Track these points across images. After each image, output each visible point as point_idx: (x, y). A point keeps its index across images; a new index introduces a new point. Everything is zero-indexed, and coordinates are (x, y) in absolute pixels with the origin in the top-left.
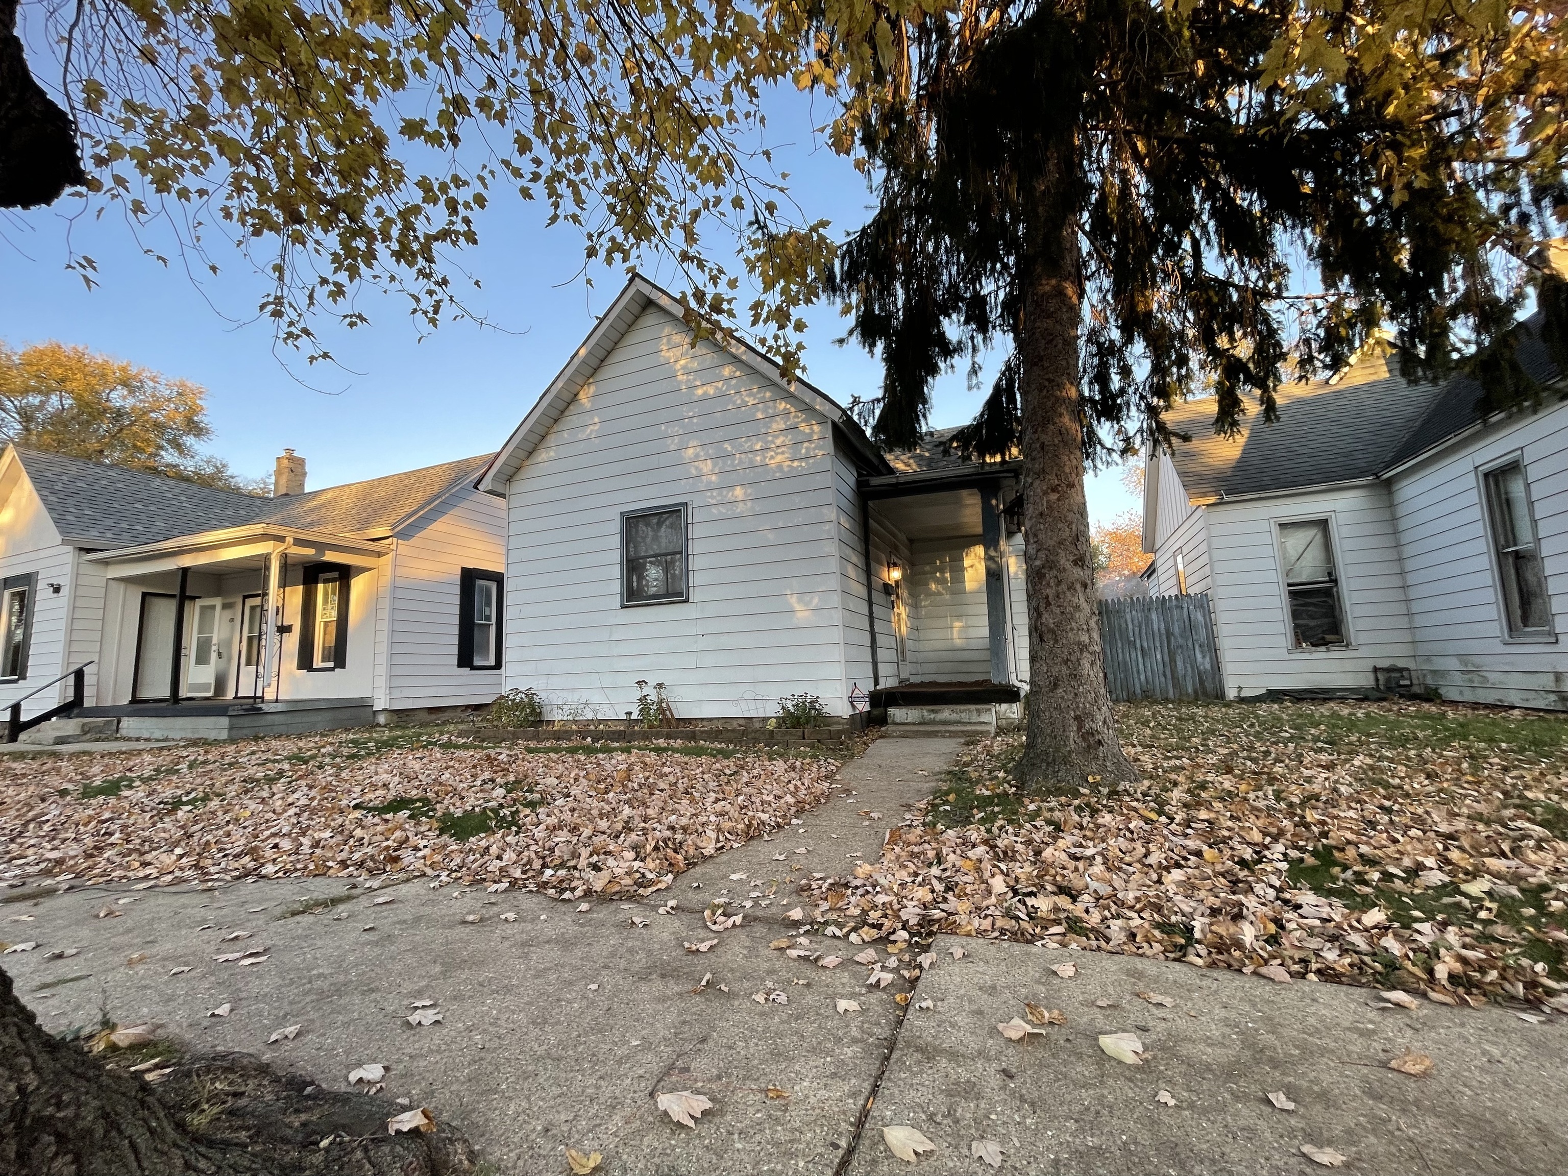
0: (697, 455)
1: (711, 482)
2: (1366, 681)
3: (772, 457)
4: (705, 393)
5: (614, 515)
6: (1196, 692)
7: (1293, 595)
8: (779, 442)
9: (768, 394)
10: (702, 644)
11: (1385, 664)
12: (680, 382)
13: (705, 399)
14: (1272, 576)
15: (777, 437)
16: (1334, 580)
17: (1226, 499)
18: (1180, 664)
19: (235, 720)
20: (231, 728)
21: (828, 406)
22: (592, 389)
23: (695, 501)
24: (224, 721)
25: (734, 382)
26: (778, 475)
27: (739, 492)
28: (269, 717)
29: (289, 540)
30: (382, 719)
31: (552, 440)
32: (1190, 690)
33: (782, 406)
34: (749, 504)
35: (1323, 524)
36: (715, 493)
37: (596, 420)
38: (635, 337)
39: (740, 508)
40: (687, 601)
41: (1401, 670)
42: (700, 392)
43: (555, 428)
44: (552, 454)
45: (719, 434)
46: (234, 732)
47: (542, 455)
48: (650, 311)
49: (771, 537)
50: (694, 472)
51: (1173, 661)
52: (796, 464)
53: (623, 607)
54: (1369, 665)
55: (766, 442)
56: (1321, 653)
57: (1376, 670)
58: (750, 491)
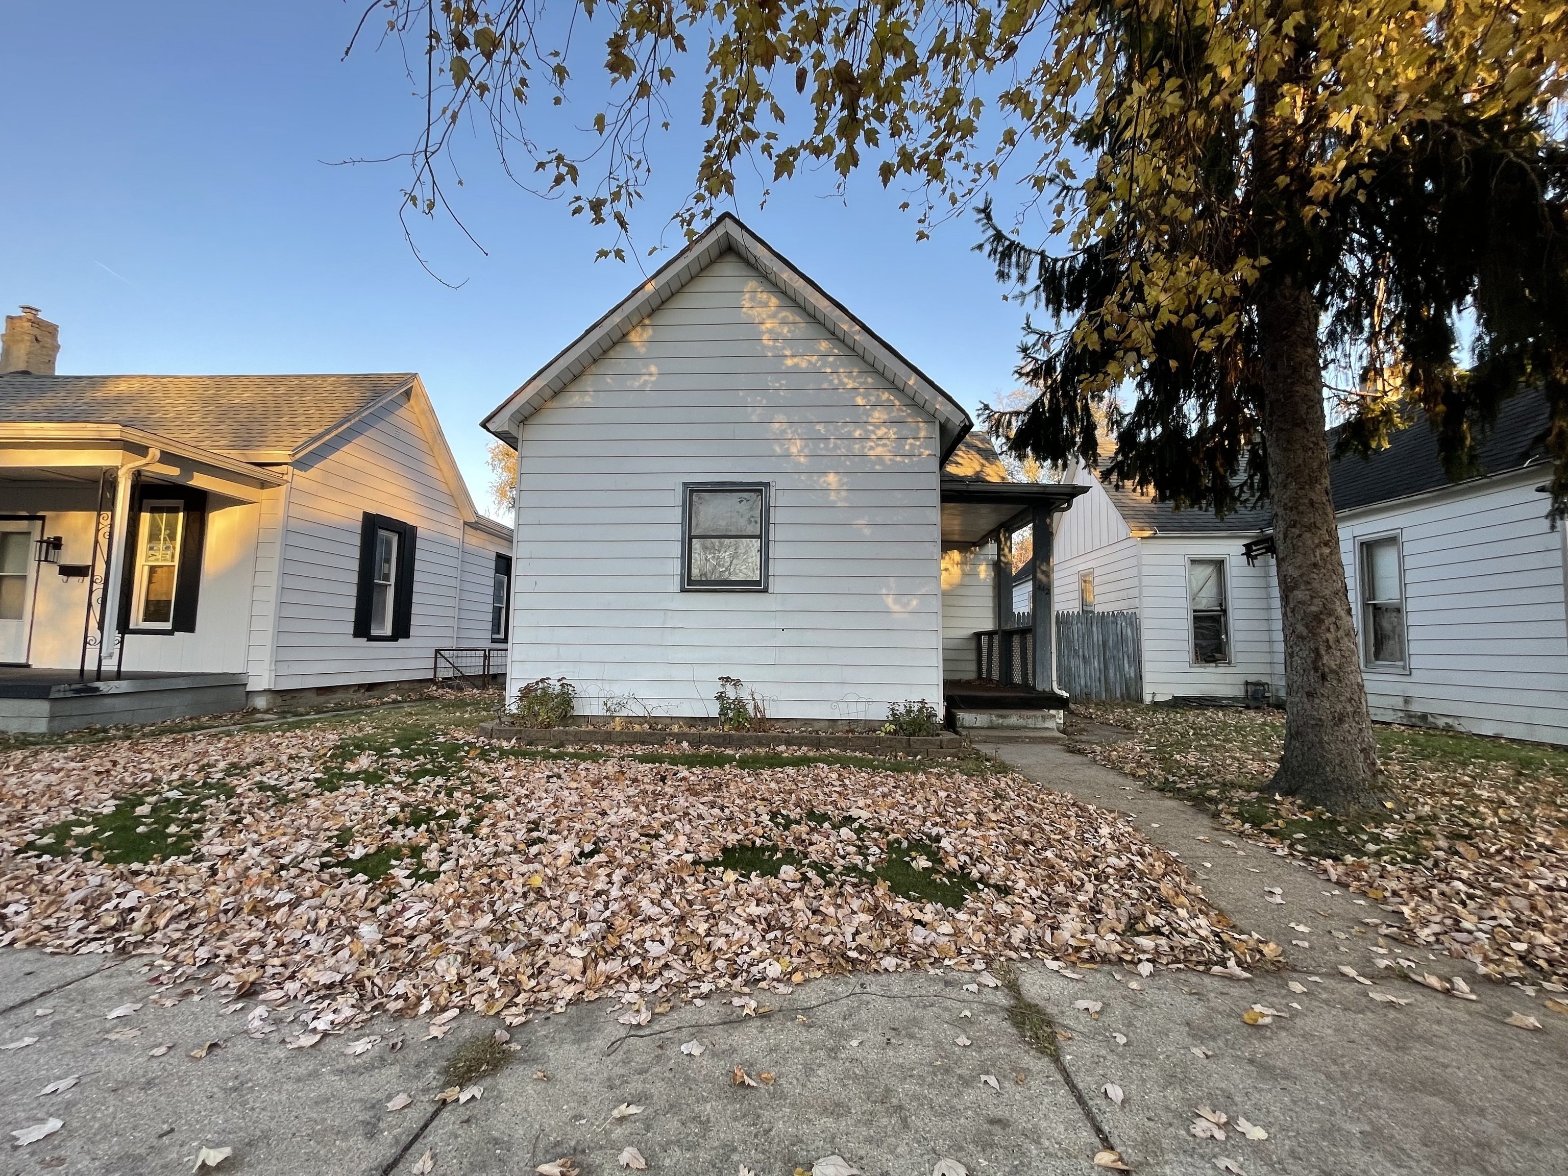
0: (784, 431)
1: (799, 463)
2: (1239, 692)
3: (872, 448)
4: (796, 365)
5: (676, 483)
6: (1122, 696)
7: (1196, 618)
8: (880, 433)
9: (870, 380)
10: (782, 639)
11: (1252, 679)
12: (764, 347)
13: (795, 372)
14: (1183, 603)
15: (878, 427)
16: (1224, 611)
17: (1159, 534)
18: (1111, 671)
19: (59, 705)
20: (52, 717)
21: (950, 407)
22: (648, 333)
23: (778, 482)
24: (42, 707)
25: (831, 359)
26: (878, 468)
27: (832, 478)
28: (107, 701)
29: (154, 453)
30: (261, 703)
31: (588, 382)
32: (1118, 695)
33: (885, 396)
34: (844, 494)
35: (1219, 564)
36: (803, 477)
37: (653, 369)
38: (707, 284)
39: (833, 496)
40: (765, 591)
41: (1263, 684)
42: (789, 362)
43: (594, 369)
44: (588, 399)
45: (811, 415)
46: (56, 723)
47: (574, 399)
48: (731, 258)
49: (867, 531)
50: (778, 450)
51: (1106, 667)
52: (898, 459)
53: (683, 590)
54: (1241, 679)
55: (867, 431)
56: (1211, 668)
57: (1247, 683)
58: (845, 480)
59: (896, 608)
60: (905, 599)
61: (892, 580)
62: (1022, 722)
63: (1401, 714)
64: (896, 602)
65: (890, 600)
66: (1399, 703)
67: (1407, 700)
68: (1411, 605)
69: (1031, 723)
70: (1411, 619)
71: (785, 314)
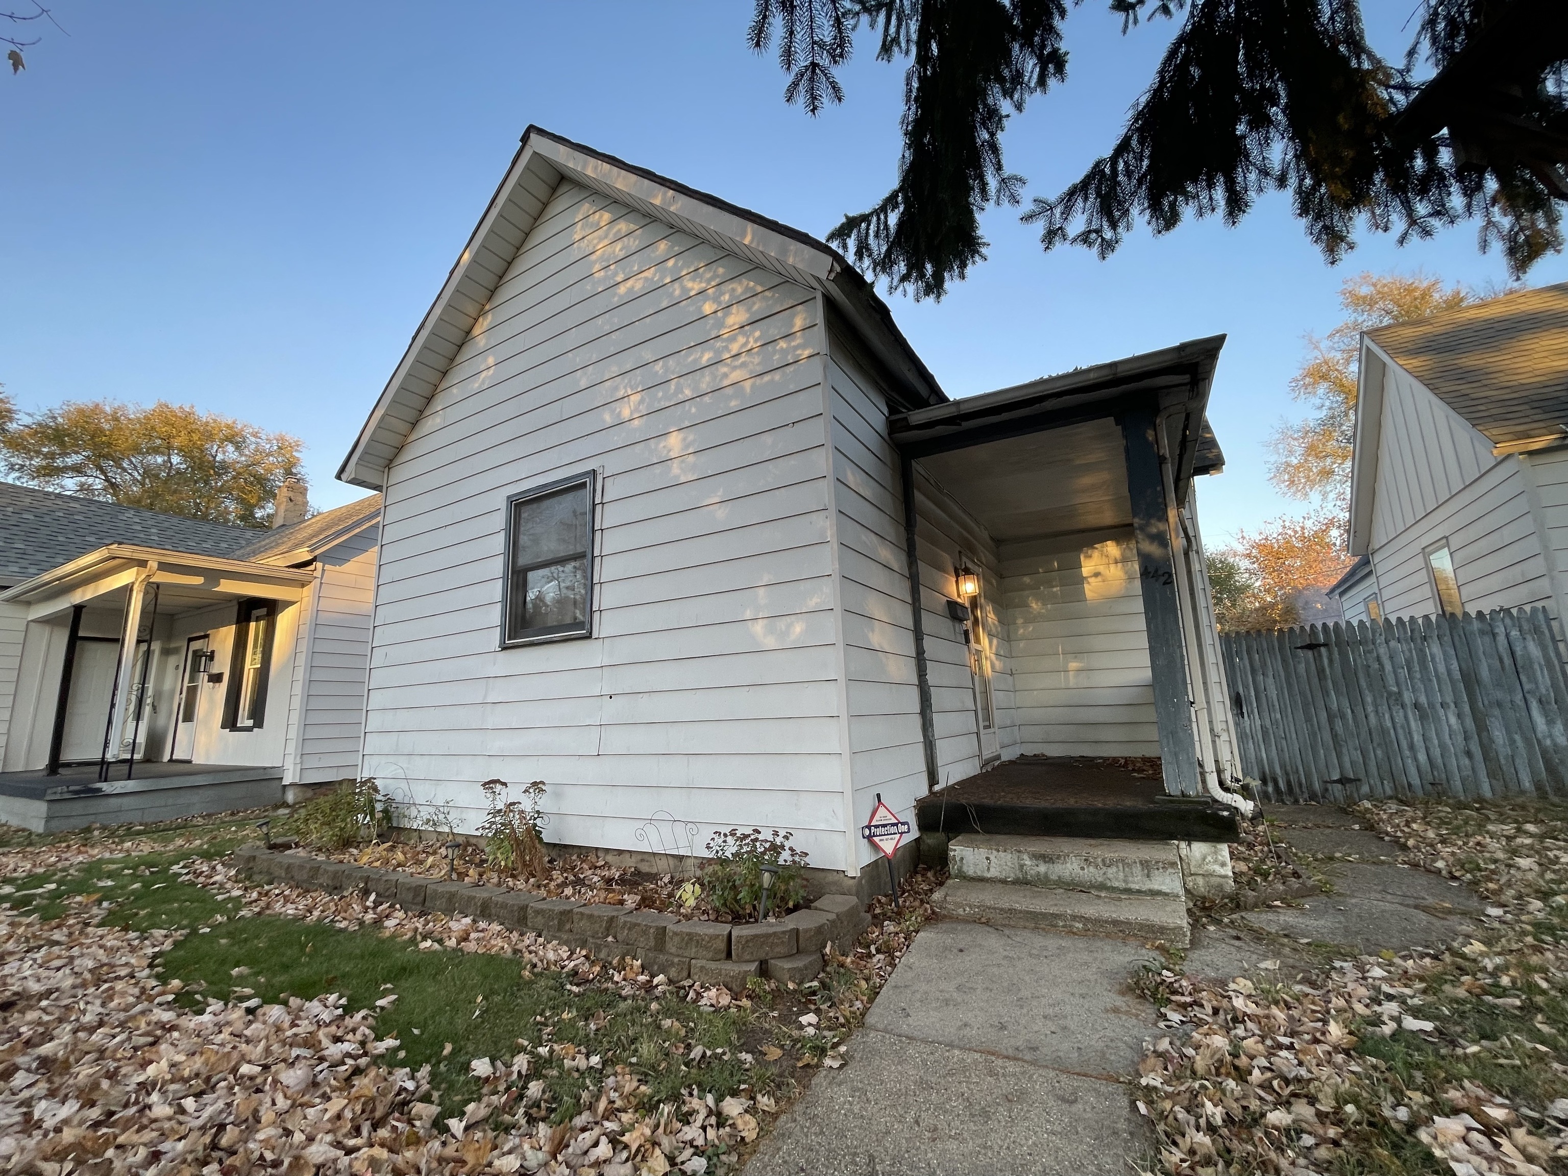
0: (616, 390)
1: (633, 431)
3: (725, 375)
4: (631, 290)
5: (500, 501)
8: (735, 348)
9: (721, 270)
10: (611, 711)
12: (595, 283)
13: (629, 300)
15: (733, 339)
20: (49, 819)
22: (488, 320)
23: (610, 465)
25: (671, 262)
26: (735, 404)
27: (674, 442)
28: (113, 801)
29: (152, 565)
30: (290, 797)
31: (438, 401)
33: (743, 285)
34: (691, 459)
37: (491, 361)
38: (541, 233)
39: (676, 468)
40: (589, 636)
42: (622, 290)
44: (440, 420)
45: (646, 354)
48: (564, 188)
49: (721, 513)
50: (607, 420)
53: (505, 648)
58: (691, 437)
59: (768, 642)
61: (761, 591)
64: (768, 631)
65: (758, 630)
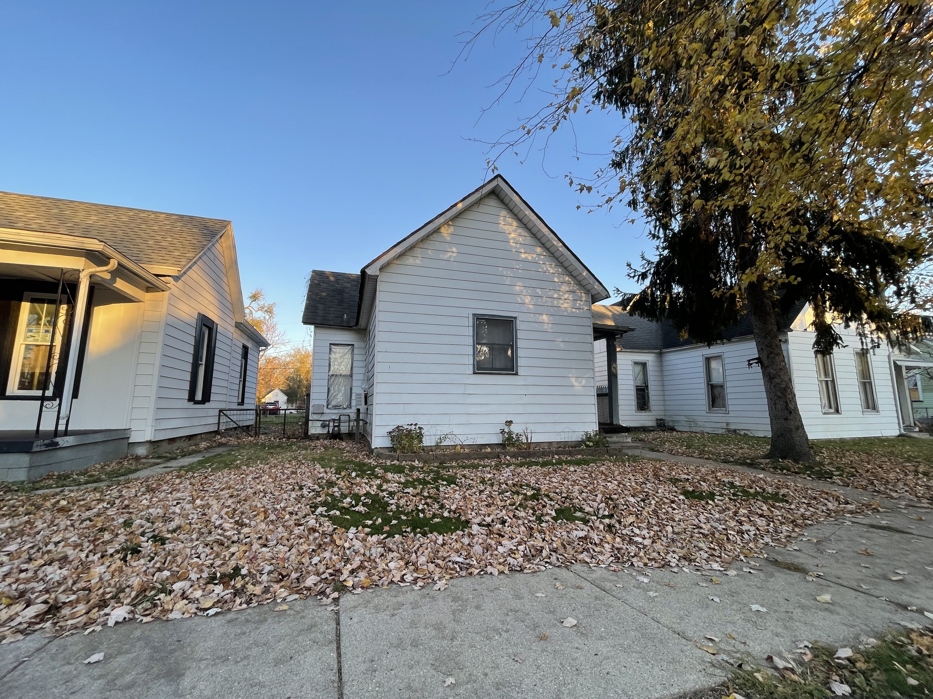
0: (521, 291)
1: (529, 308)
2: (653, 424)
3: (562, 304)
4: (526, 258)
5: (469, 314)
7: (637, 389)
8: (566, 296)
9: (560, 270)
10: (525, 400)
11: (659, 418)
12: (511, 246)
13: (525, 261)
14: (632, 382)
15: (565, 294)
16: (647, 386)
17: (623, 350)
19: (36, 457)
21: (601, 288)
22: (451, 229)
23: (521, 318)
25: (542, 257)
26: (565, 314)
27: (545, 317)
29: (114, 263)
30: (141, 451)
31: (418, 252)
33: (567, 278)
34: (550, 325)
35: (644, 365)
36: (532, 315)
37: (454, 250)
38: (483, 208)
39: (546, 327)
40: (516, 374)
41: (662, 420)
42: (523, 256)
43: (422, 246)
44: (418, 262)
45: (533, 283)
46: (33, 472)
47: (409, 260)
48: (493, 197)
49: (562, 346)
50: (519, 300)
52: (574, 310)
53: (475, 373)
54: (654, 418)
55: (559, 295)
56: (643, 413)
57: (657, 419)
58: (551, 318)
59: (576, 384)
60: (580, 379)
61: (574, 370)
62: (617, 440)
63: (724, 430)
64: (576, 381)
65: (573, 380)
66: (724, 426)
67: (728, 424)
68: (728, 384)
69: (621, 440)
70: (728, 390)
71: (520, 231)
